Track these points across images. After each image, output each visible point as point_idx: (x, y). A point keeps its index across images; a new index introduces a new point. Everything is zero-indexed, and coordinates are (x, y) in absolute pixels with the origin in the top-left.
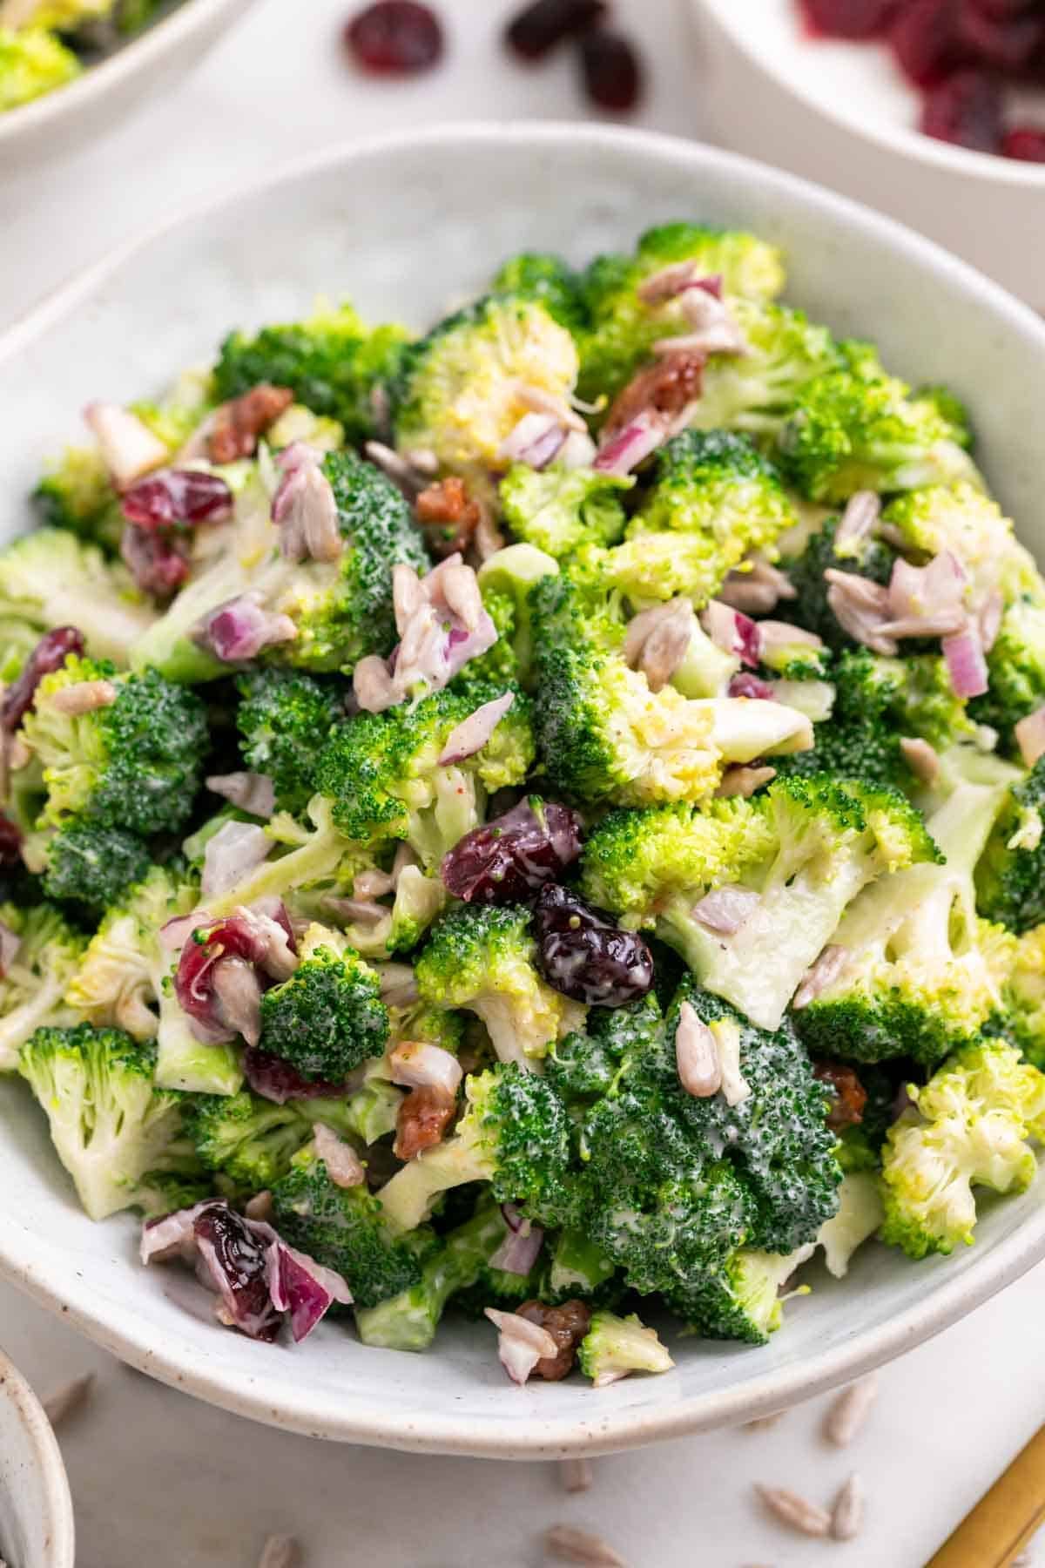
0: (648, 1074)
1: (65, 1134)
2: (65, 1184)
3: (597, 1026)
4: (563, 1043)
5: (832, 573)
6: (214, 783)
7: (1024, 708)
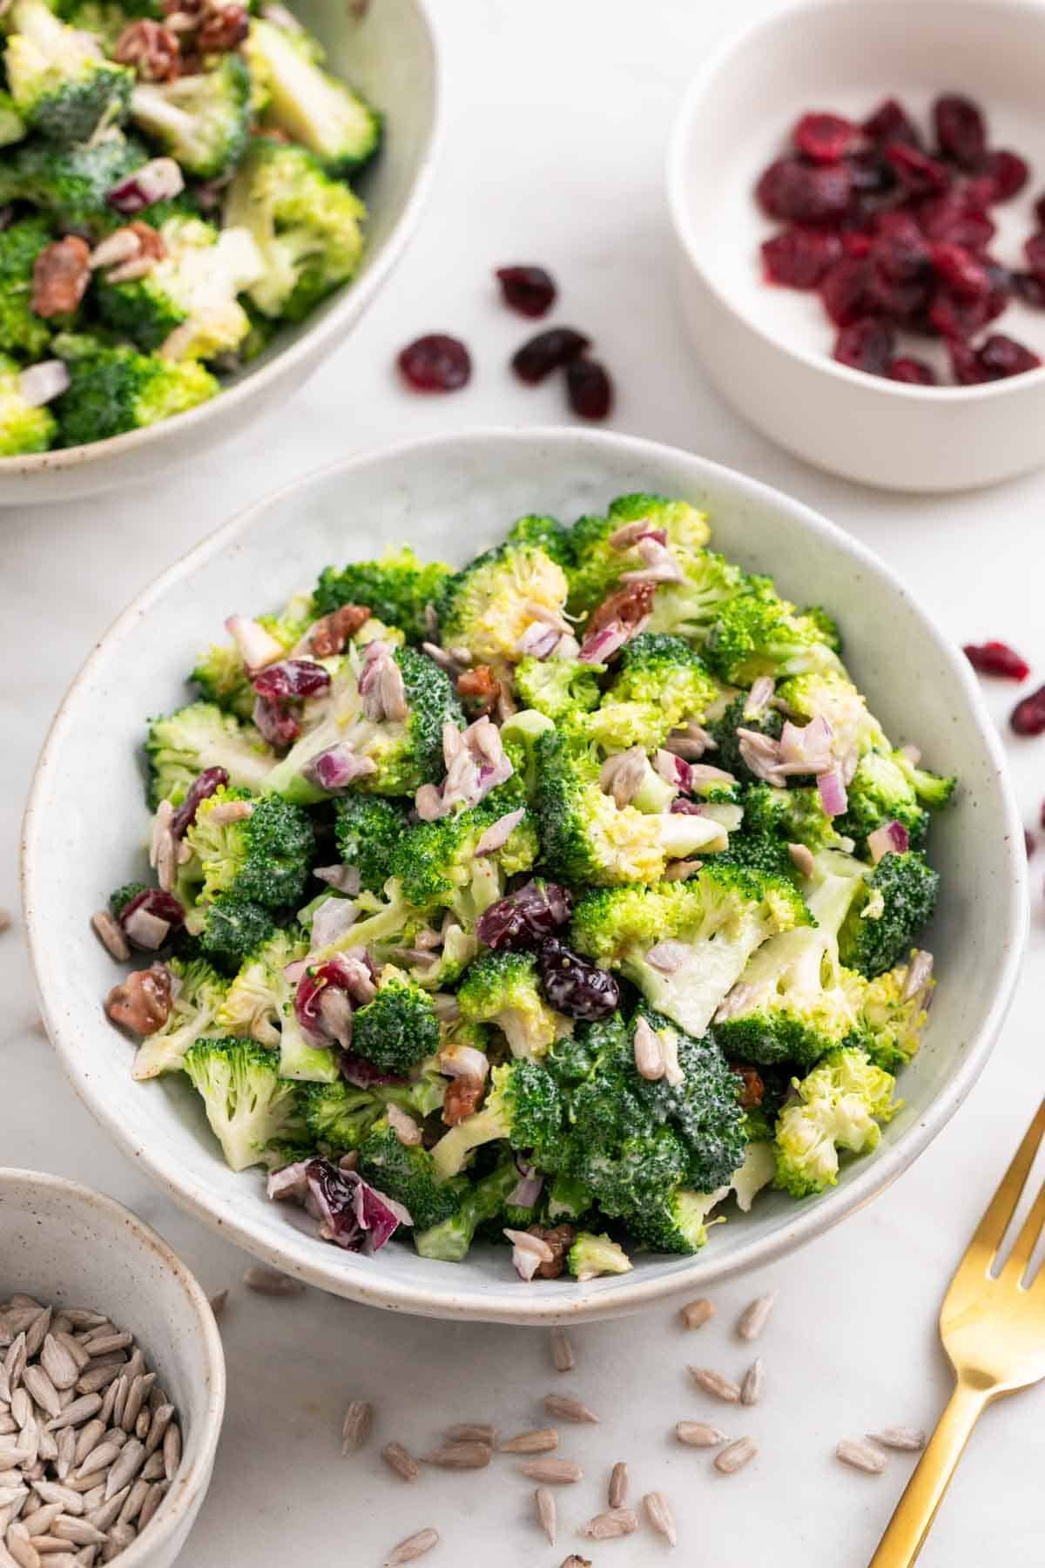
0: (615, 1066)
1: (216, 1112)
2: (214, 1145)
3: (581, 1034)
4: (558, 1045)
5: (742, 731)
6: (319, 872)
7: (873, 825)
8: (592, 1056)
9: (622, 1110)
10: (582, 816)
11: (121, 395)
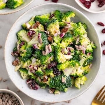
0: (60, 80)
1: (22, 75)
2: (22, 78)
3: (57, 76)
4: (55, 77)
5: (75, 46)
6: (33, 55)
7: (88, 53)
8: (58, 79)
9: (60, 85)
10: (58, 58)
11: (13, 5)
